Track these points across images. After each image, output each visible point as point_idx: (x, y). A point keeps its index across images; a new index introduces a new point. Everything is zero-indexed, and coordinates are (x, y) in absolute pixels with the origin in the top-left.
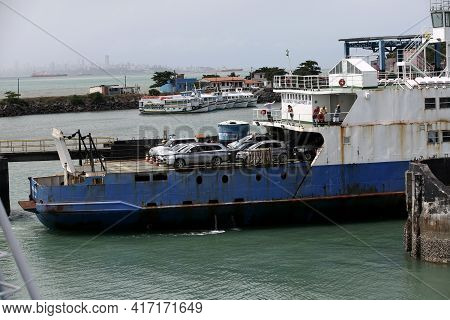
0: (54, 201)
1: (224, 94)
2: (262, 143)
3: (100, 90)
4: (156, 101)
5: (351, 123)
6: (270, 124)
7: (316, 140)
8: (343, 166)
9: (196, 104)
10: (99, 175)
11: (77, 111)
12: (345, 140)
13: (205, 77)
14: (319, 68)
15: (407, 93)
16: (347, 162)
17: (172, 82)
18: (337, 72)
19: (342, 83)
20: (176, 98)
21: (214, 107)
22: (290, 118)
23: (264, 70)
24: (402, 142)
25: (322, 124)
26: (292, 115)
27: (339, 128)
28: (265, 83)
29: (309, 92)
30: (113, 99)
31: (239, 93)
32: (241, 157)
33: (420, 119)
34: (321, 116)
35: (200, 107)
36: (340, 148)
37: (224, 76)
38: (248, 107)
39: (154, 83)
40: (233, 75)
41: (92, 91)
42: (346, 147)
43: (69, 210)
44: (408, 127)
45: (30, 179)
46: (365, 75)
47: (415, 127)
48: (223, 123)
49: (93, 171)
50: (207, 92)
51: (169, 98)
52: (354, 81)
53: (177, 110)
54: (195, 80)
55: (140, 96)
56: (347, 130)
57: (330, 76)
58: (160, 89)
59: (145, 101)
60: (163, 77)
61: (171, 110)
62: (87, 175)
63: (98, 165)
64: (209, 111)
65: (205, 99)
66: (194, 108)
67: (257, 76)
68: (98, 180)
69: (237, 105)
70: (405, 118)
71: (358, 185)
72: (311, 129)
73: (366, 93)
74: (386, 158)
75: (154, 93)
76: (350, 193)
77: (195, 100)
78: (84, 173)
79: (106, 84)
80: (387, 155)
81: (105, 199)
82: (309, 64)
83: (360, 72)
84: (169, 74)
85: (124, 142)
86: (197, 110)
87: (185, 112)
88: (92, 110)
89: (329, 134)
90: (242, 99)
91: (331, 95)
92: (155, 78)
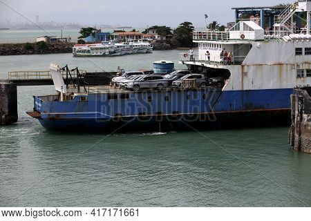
0: (54, 112)
1: (130, 44)
2: (190, 75)
3: (44, 39)
4: (85, 48)
5: (248, 63)
6: (192, 63)
7: (225, 74)
8: (242, 91)
9: (112, 50)
10: (84, 95)
11: (29, 54)
12: (244, 74)
13: (115, 31)
14: (193, 27)
15: (284, 44)
16: (245, 89)
17: (93, 34)
18: (236, 30)
19: (243, 36)
20: (99, 45)
21: (123, 53)
22: (207, 59)
23: (155, 27)
24: (280, 76)
25: (230, 63)
26: (209, 58)
27: (240, 66)
28: (156, 36)
29: (220, 42)
30: (53, 46)
31: (140, 43)
32: (176, 84)
33: (292, 62)
34: (229, 58)
35: (114, 52)
36: (241, 80)
37: (128, 31)
38: (147, 52)
39: (81, 35)
40: (134, 31)
41: (39, 40)
42: (245, 79)
43: (64, 117)
44: (285, 66)
45: (34, 97)
46: (257, 31)
47: (289, 67)
48: (157, 62)
49: (79, 92)
50: (119, 42)
51: (93, 46)
52: (250, 36)
53: (99, 54)
54: (109, 33)
55: (73, 44)
56: (246, 67)
57: (230, 32)
58: (85, 40)
59: (77, 48)
60: (87, 32)
61: (95, 54)
62: (75, 95)
63: (82, 88)
64: (120, 55)
65: (118, 47)
66: (111, 53)
67: (151, 32)
68: (83, 98)
69: (139, 51)
70: (282, 61)
71: (252, 104)
72: (221, 67)
73: (258, 44)
74: (270, 87)
75: (81, 42)
76: (247, 108)
77: (111, 47)
78: (73, 94)
79: (49, 36)
80: (271, 84)
81: (88, 111)
82: (187, 24)
83: (253, 30)
84: (91, 29)
85: (90, 74)
86: (112, 54)
87: (104, 55)
88: (39, 53)
89: (234, 70)
90: (143, 48)
91: (234, 45)
92: (81, 32)
